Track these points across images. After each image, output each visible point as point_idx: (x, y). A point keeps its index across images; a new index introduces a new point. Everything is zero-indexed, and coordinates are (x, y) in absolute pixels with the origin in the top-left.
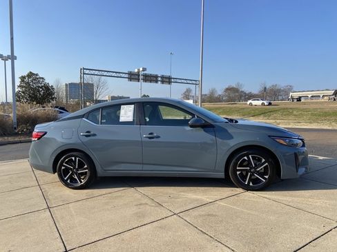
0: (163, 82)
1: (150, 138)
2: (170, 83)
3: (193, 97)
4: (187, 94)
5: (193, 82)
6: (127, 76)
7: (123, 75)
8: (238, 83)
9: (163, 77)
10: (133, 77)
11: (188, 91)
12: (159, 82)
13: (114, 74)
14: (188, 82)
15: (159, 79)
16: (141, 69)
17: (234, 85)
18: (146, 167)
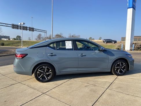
0: (30, 30)
1: (82, 56)
2: (33, 31)
3: (42, 38)
4: (39, 36)
5: (44, 31)
6: (11, 26)
7: (9, 26)
8: (61, 33)
9: (30, 28)
10: (15, 27)
11: (40, 35)
12: (28, 30)
13: (4, 25)
14: (42, 31)
15: (28, 29)
16: (22, 23)
17: (59, 34)
18: (79, 69)
